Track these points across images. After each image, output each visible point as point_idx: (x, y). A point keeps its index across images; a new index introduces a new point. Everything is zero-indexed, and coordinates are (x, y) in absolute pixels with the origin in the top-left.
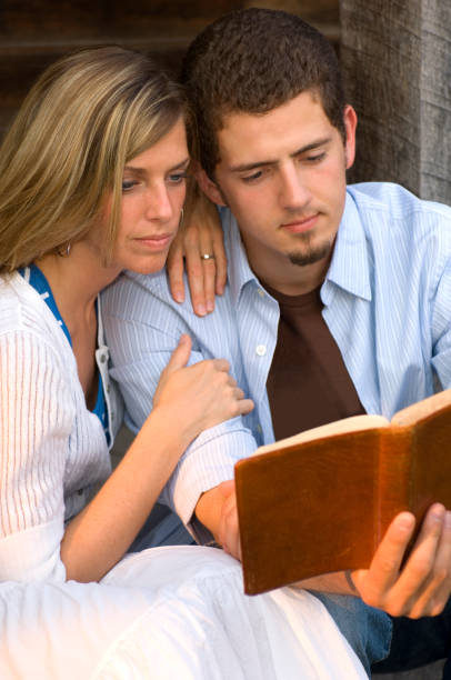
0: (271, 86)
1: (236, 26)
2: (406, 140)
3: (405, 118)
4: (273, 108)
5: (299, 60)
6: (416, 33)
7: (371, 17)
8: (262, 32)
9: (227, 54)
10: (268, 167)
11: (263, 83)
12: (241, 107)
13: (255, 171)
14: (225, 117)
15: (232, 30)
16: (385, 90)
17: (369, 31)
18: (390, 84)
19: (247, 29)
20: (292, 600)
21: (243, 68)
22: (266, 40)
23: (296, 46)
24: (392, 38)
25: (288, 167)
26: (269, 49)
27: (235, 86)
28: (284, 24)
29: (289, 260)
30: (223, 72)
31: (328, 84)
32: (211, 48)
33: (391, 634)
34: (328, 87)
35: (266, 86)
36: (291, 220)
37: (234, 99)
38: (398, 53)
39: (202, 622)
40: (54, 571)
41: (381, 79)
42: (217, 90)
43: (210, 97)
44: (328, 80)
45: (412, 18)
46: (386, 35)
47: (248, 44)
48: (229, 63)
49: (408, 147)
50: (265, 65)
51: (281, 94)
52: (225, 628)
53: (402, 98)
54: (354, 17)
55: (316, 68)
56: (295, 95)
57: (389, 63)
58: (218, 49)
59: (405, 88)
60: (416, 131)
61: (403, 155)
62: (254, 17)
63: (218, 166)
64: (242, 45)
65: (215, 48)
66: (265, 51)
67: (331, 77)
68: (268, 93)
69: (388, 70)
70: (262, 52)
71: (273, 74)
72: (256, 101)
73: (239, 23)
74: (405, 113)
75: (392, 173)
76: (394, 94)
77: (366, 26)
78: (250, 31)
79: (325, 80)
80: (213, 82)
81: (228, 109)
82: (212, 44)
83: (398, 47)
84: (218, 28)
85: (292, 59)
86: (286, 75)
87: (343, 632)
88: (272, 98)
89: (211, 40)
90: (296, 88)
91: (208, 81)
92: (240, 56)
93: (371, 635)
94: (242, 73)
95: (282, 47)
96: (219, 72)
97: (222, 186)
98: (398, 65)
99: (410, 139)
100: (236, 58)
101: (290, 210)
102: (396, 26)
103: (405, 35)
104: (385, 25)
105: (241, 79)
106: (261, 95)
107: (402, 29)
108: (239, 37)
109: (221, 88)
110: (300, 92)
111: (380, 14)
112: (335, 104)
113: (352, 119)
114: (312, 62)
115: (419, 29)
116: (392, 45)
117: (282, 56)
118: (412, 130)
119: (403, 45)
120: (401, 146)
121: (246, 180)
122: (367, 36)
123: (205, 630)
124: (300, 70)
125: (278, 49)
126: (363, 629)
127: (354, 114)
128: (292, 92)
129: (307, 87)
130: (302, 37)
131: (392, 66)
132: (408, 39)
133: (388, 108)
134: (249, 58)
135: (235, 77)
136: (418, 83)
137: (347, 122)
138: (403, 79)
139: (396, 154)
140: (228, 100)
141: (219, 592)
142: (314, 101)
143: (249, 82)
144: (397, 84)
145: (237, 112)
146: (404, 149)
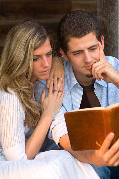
0: (83, 30)
1: (73, 15)
2: (114, 45)
3: (114, 39)
4: (83, 36)
5: (90, 24)
6: (117, 17)
7: (105, 13)
8: (80, 16)
9: (71, 22)
10: (81, 52)
11: (80, 30)
12: (74, 36)
13: (77, 53)
14: (70, 38)
15: (72, 16)
16: (109, 32)
17: (104, 16)
18: (110, 30)
19: (76, 16)
20: (83, 165)
21: (75, 26)
22: (81, 18)
23: (89, 20)
24: (111, 18)
25: (87, 52)
26: (82, 21)
27: (73, 31)
28: (86, 14)
29: (86, 76)
30: (70, 27)
31: (97, 30)
32: (66, 20)
33: (110, 174)
34: (97, 31)
35: (81, 31)
36: (87, 66)
37: (73, 34)
38: (112, 22)
39: (60, 170)
40: (24, 157)
41: (108, 29)
42: (68, 31)
43: (66, 33)
44: (97, 29)
45: (116, 13)
46: (109, 17)
47: (76, 19)
48: (71, 24)
49: (115, 47)
50: (81, 25)
51: (85, 33)
52: (66, 172)
53: (113, 34)
54: (100, 13)
55: (94, 26)
56: (89, 33)
57: (110, 25)
58: (69, 21)
59: (114, 31)
60: (117, 42)
61: (114, 49)
62: (78, 13)
63: (68, 51)
64: (75, 20)
65: (68, 20)
66: (81, 21)
67: (98, 28)
68: (82, 32)
69: (109, 27)
70: (80, 21)
71: (83, 28)
72: (78, 34)
73: (74, 14)
74: (114, 38)
75: (111, 54)
76: (111, 33)
77: (103, 15)
78: (77, 16)
79: (96, 29)
80: (67, 29)
81: (71, 36)
82: (67, 19)
83: (112, 21)
84: (68, 15)
85: (88, 24)
86: (87, 28)
87: (97, 173)
88: (83, 33)
89: (67, 18)
90: (89, 31)
91: (66, 29)
92: (74, 23)
93: (105, 175)
94: (75, 27)
95: (85, 20)
96: (69, 27)
97: (69, 56)
98: (112, 26)
99: (115, 45)
100: (73, 23)
101: (87, 63)
102: (111, 15)
103: (114, 17)
104: (109, 15)
105: (74, 29)
106: (80, 33)
107: (113, 16)
108: (74, 17)
109: (69, 31)
110: (90, 32)
111: (107, 12)
112: (99, 35)
113: (103, 39)
114: (93, 24)
115: (118, 16)
116: (110, 20)
117: (85, 23)
118: (116, 42)
119: (113, 20)
120: (113, 46)
121: (75, 55)
122: (104, 18)
123: (61, 172)
124: (90, 26)
125: (84, 21)
126: (103, 173)
127: (104, 38)
128: (88, 32)
129: (92, 31)
130: (90, 18)
131: (110, 26)
132: (115, 18)
133: (109, 36)
134: (77, 23)
135: (73, 28)
136: (117, 30)
137: (102, 40)
138: (113, 29)
139: (112, 49)
140: (71, 34)
141: (65, 162)
142: (94, 35)
143: (77, 29)
144: (112, 30)
145: (73, 37)
146: (114, 47)
